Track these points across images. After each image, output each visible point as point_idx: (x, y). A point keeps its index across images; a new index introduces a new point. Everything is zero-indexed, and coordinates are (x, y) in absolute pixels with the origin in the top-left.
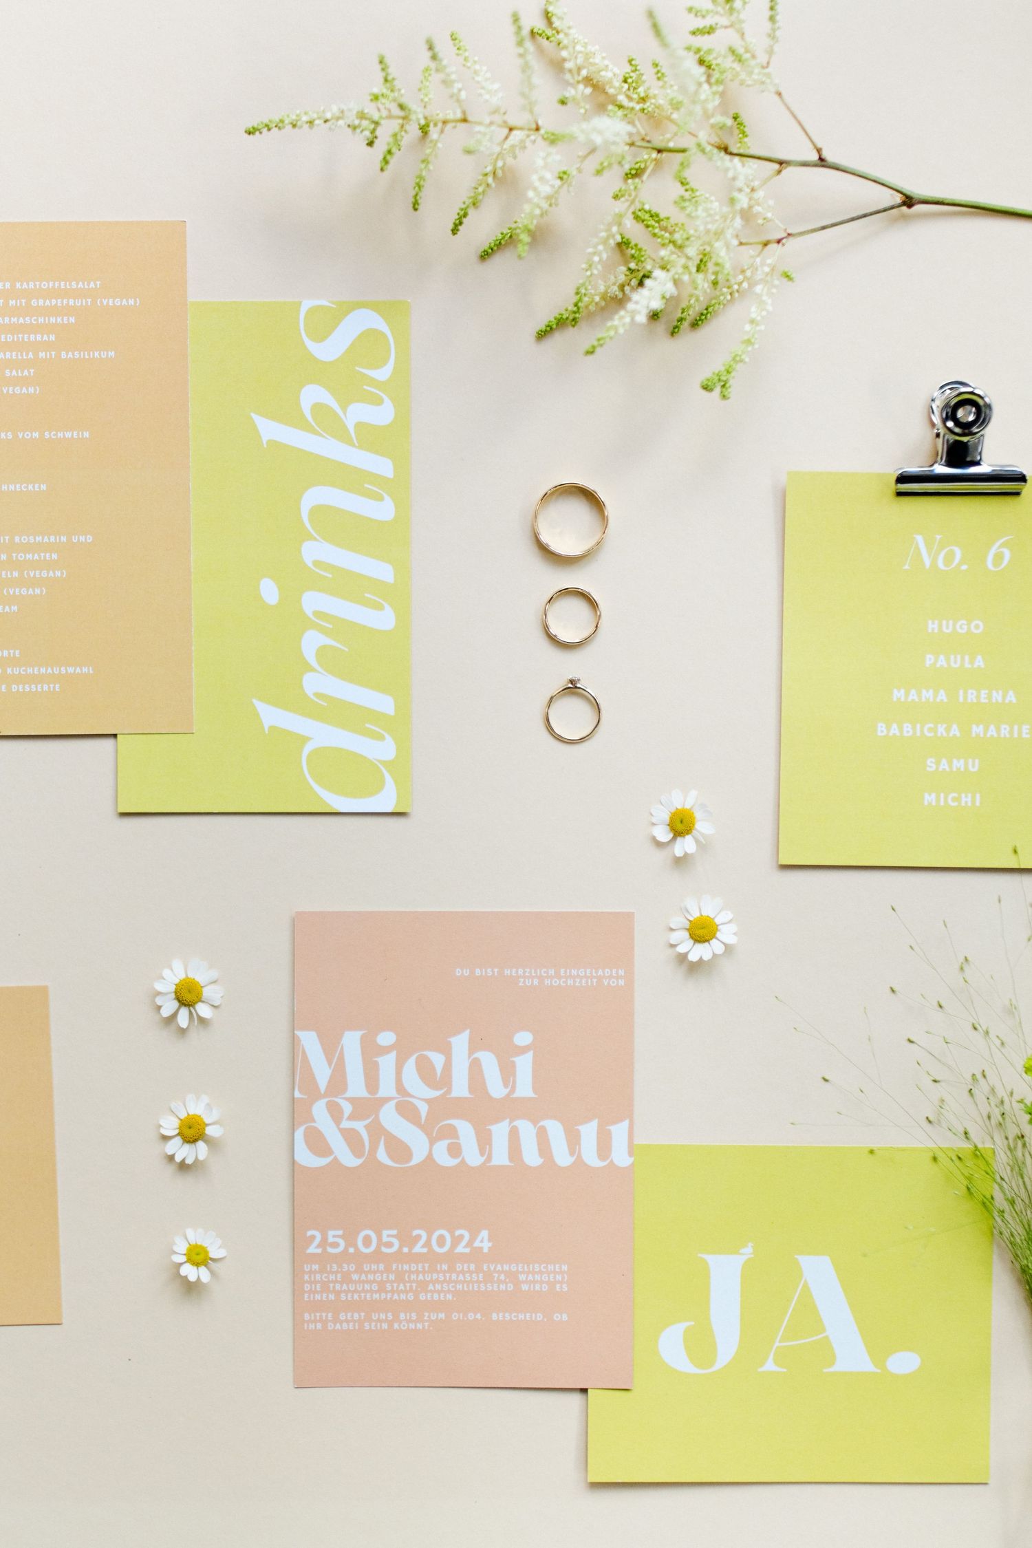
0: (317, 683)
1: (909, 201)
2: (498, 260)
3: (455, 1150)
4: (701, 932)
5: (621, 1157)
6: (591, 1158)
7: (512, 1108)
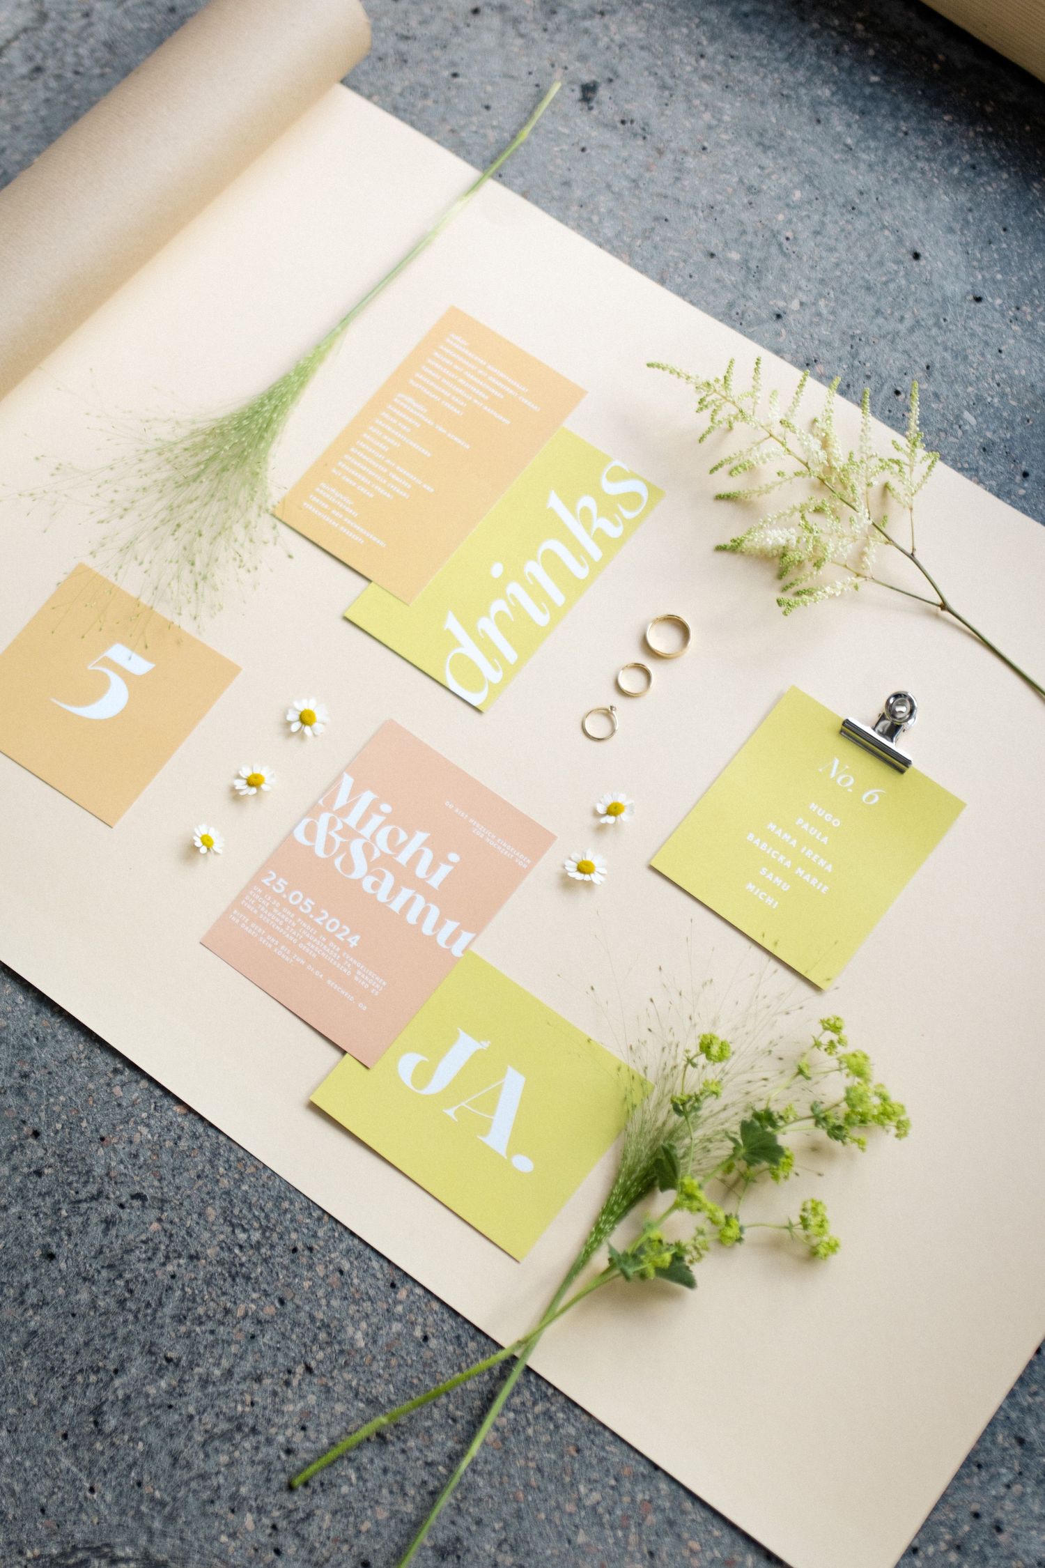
0: (486, 625)
1: (944, 606)
2: (723, 505)
3: (375, 886)
4: (583, 868)
5: (457, 950)
6: (441, 940)
7: (421, 887)
